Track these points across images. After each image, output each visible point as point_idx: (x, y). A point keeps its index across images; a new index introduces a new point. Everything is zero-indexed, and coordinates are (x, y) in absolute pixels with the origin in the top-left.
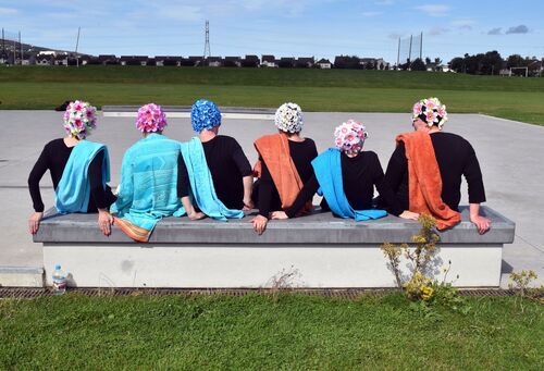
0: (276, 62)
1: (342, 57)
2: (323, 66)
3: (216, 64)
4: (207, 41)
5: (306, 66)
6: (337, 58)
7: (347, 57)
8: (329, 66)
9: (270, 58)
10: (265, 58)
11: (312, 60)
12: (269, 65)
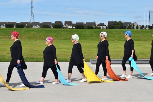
0: (73, 25)
1: (112, 22)
2: (101, 27)
3: (37, 27)
4: (32, 13)
5: (91, 28)
6: (109, 23)
7: (115, 22)
8: (105, 27)
9: (70, 23)
10: (67, 23)
11: (94, 23)
12: (69, 27)
